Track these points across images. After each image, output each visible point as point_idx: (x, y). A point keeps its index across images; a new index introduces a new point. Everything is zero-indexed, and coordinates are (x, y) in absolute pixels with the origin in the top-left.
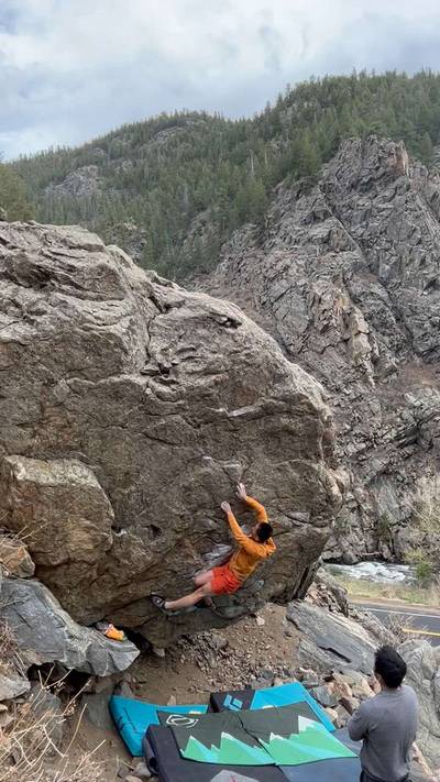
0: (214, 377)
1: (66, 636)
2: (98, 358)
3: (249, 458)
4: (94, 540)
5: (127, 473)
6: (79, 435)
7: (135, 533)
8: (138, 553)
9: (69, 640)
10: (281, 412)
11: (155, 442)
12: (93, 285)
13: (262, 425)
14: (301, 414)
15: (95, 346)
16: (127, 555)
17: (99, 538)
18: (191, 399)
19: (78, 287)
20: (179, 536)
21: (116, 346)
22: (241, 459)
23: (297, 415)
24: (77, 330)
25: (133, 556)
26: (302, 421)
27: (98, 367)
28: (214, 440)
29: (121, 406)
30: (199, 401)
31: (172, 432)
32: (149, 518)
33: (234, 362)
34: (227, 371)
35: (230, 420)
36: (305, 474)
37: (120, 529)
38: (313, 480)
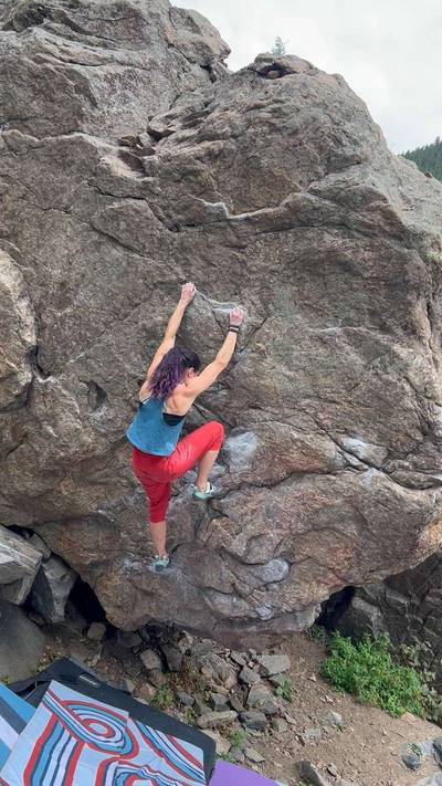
2: (50, 104)
3: (265, 304)
5: (63, 285)
7: (66, 386)
8: (69, 422)
10: (329, 224)
11: (104, 240)
12: (100, 27)
13: (290, 244)
15: (47, 86)
16: (53, 419)
18: (166, 176)
19: (76, 28)
21: (78, 90)
22: (248, 304)
23: (359, 232)
24: (26, 59)
25: (61, 423)
26: (372, 248)
27: (47, 119)
28: (203, 258)
29: (68, 178)
30: (179, 181)
31: (128, 225)
32: (89, 368)
33: (250, 123)
34: (234, 136)
35: (231, 226)
36: (376, 362)
37: (49, 375)
38: (392, 378)
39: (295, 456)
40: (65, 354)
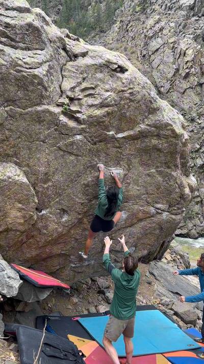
0: (106, 109)
1: (6, 276)
2: (26, 92)
3: (129, 166)
4: (24, 217)
5: (46, 174)
6: (14, 146)
7: (51, 213)
8: (52, 226)
9: (7, 279)
10: (153, 136)
11: (66, 154)
12: (23, 38)
13: (139, 144)
14: (166, 137)
15: (24, 84)
16: (46, 227)
17: (27, 216)
18: (91, 124)
19: (12, 40)
20: (80, 217)
21: (39, 84)
22: (123, 167)
23: (163, 138)
24: (12, 71)
25: (49, 228)
26: (167, 142)
27: (26, 99)
28: (106, 153)
29: (42, 127)
30: (96, 126)
31: (77, 147)
32: (60, 204)
33: (121, 99)
34: (116, 105)
35: (116, 140)
36: (166, 179)
37: (41, 210)
38: (172, 183)
39: (141, 215)
40: (49, 201)
